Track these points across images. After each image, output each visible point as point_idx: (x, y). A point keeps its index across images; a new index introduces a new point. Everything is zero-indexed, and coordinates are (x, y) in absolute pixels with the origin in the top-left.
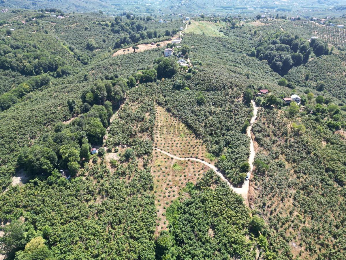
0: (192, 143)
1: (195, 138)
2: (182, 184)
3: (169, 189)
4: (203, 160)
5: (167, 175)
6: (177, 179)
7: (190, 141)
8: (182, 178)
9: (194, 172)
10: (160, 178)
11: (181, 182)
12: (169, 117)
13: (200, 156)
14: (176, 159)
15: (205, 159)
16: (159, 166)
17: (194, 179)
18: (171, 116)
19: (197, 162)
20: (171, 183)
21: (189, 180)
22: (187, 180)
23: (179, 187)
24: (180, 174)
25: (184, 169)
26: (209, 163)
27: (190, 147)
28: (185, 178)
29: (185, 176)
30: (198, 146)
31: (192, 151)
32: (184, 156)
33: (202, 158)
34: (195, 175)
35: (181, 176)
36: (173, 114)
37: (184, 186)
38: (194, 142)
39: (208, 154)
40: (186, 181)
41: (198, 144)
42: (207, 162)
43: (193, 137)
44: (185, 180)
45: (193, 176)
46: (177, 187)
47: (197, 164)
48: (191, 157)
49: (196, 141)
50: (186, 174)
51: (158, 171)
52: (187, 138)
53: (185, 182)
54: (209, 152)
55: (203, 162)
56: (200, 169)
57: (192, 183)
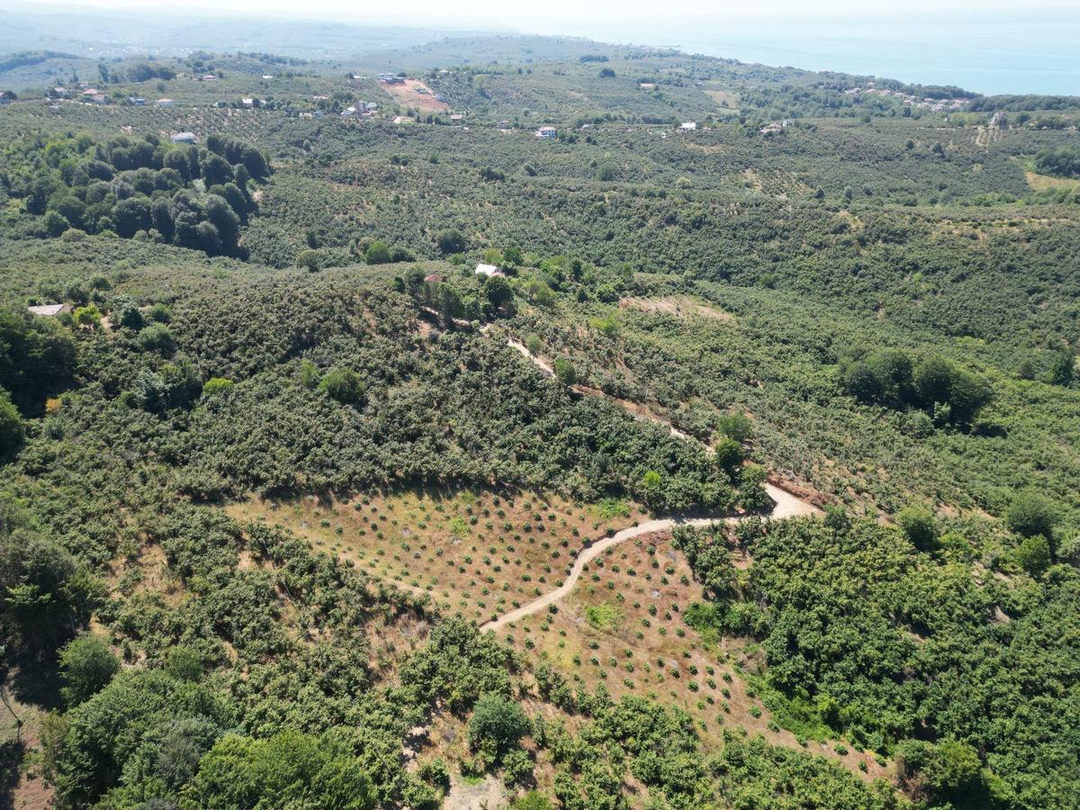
0: (517, 522)
1: (504, 504)
2: (681, 634)
3: (699, 680)
4: (611, 534)
6: (654, 639)
7: (504, 522)
8: (654, 621)
9: (649, 578)
10: (636, 683)
11: (673, 636)
12: (321, 510)
13: (587, 532)
14: (564, 600)
15: (610, 525)
16: (579, 661)
17: (678, 592)
18: (326, 503)
19: (609, 552)
20: (672, 664)
21: (676, 609)
22: (672, 613)
23: (694, 647)
24: (638, 620)
25: (621, 599)
26: (636, 525)
27: (525, 537)
28: (660, 614)
29: (653, 612)
30: (543, 514)
31: (552, 541)
32: (555, 572)
33: (601, 532)
34: (664, 582)
35: (648, 624)
36: (322, 491)
37: (696, 634)
38: (520, 508)
39: (594, 507)
40: (676, 619)
41: (534, 506)
42: (627, 527)
43: (497, 503)
44: (669, 617)
45: (665, 588)
46: (695, 655)
47: (617, 555)
48: (575, 555)
50: (645, 606)
52: (483, 521)
53: (677, 623)
54: (591, 501)
55: (619, 537)
56: (645, 557)
57: (696, 607)
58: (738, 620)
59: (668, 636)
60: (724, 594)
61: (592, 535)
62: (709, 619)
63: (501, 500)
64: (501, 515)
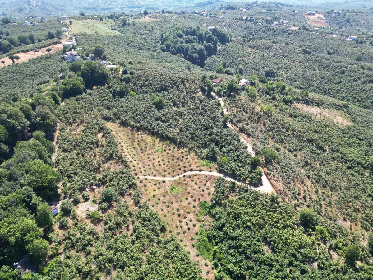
0: (176, 156)
1: (176, 149)
2: (194, 207)
3: (184, 220)
4: (200, 170)
5: (170, 205)
6: (185, 203)
7: (172, 154)
8: (190, 200)
9: (200, 187)
10: (165, 211)
11: (191, 206)
12: (129, 132)
13: (194, 167)
14: (169, 181)
15: (202, 168)
16: (154, 196)
17: (204, 195)
18: (132, 130)
19: (195, 175)
20: (181, 212)
21: (199, 199)
22: (197, 200)
23: (194, 212)
24: (185, 197)
25: (186, 189)
26: (210, 171)
27: (176, 160)
28: (193, 198)
29: (192, 197)
30: (185, 157)
31: (182, 165)
32: (175, 173)
33: (198, 168)
34: (203, 191)
35: (187, 199)
36: (133, 127)
37: (198, 209)
38: (178, 153)
39: (202, 161)
40: (197, 202)
41: (185, 153)
42: (207, 171)
43: (174, 148)
44: (195, 201)
45: (202, 193)
46: (191, 214)
47: (197, 177)
48: (185, 171)
49: (180, 151)
50: (191, 194)
51: (158, 204)
52: (167, 151)
53: (196, 204)
54: (203, 159)
55: (202, 173)
56: (204, 182)
57: (205, 202)
58: (214, 212)
59: (190, 205)
60: (217, 203)
61: (195, 168)
62: (206, 208)
63: (176, 148)
64: (173, 152)
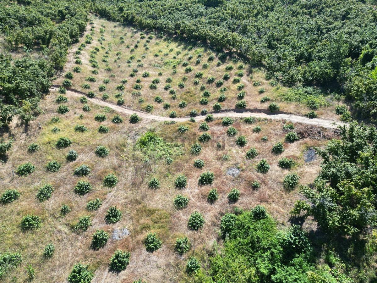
0: (207, 75)
1: (216, 61)
2: (194, 225)
4: (272, 111)
6: (161, 199)
7: (201, 72)
8: (192, 191)
9: (251, 155)
11: (184, 217)
12: (129, 34)
13: (252, 101)
15: (280, 105)
16: (63, 144)
17: (263, 188)
19: (248, 122)
20: (120, 230)
21: (233, 199)
22: (222, 199)
23: (179, 249)
24: (179, 175)
25: (195, 152)
26: (312, 116)
27: (202, 86)
28: (207, 189)
29: (205, 181)
30: (234, 78)
31: (216, 94)
33: (266, 105)
34: (263, 168)
35: (180, 185)
37: (211, 243)
40: (217, 207)
41: (235, 71)
42: (299, 114)
43: (211, 60)
44: (212, 199)
47: (253, 126)
48: (217, 110)
49: (223, 67)
50: (205, 171)
51: (52, 169)
52: (190, 66)
54: (290, 83)
55: (277, 116)
56: (276, 141)
59: (181, 213)
63: (216, 59)
64: (205, 67)
